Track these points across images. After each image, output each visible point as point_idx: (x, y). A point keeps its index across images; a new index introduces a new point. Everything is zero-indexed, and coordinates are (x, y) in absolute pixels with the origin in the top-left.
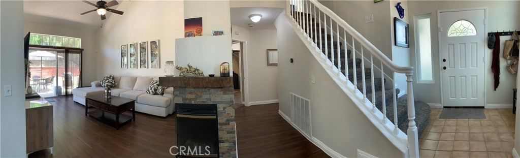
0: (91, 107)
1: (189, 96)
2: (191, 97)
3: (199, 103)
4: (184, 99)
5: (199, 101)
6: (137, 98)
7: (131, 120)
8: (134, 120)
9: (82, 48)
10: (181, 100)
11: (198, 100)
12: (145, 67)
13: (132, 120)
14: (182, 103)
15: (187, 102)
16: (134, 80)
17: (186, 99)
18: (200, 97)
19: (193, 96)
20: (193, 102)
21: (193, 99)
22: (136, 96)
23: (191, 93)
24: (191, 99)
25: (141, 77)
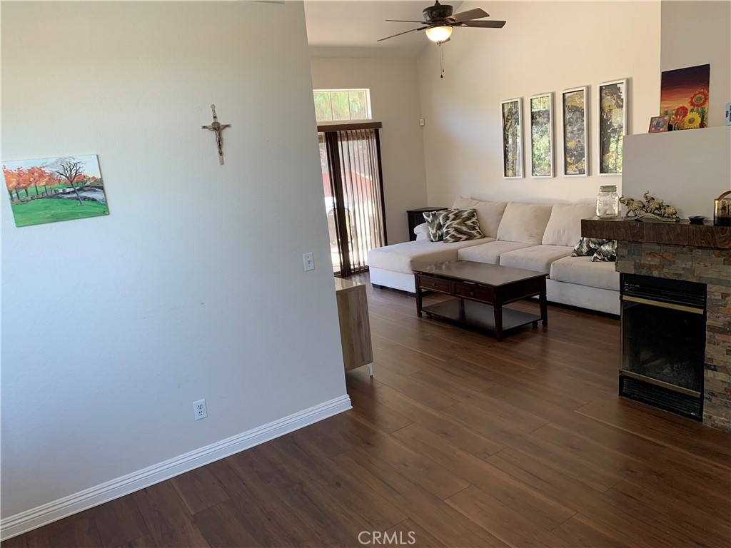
0: (429, 294)
1: (649, 260)
2: (652, 263)
3: (668, 276)
4: (638, 266)
5: (667, 273)
6: (548, 265)
7: (535, 323)
8: (545, 324)
9: (377, 121)
10: (632, 267)
11: (665, 270)
12: (582, 172)
13: (540, 323)
14: (633, 273)
15: (644, 272)
16: (543, 214)
17: (641, 266)
18: (671, 263)
19: (655, 261)
20: (655, 274)
21: (656, 267)
22: (545, 261)
23: (651, 254)
24: (650, 267)
25: (564, 205)
